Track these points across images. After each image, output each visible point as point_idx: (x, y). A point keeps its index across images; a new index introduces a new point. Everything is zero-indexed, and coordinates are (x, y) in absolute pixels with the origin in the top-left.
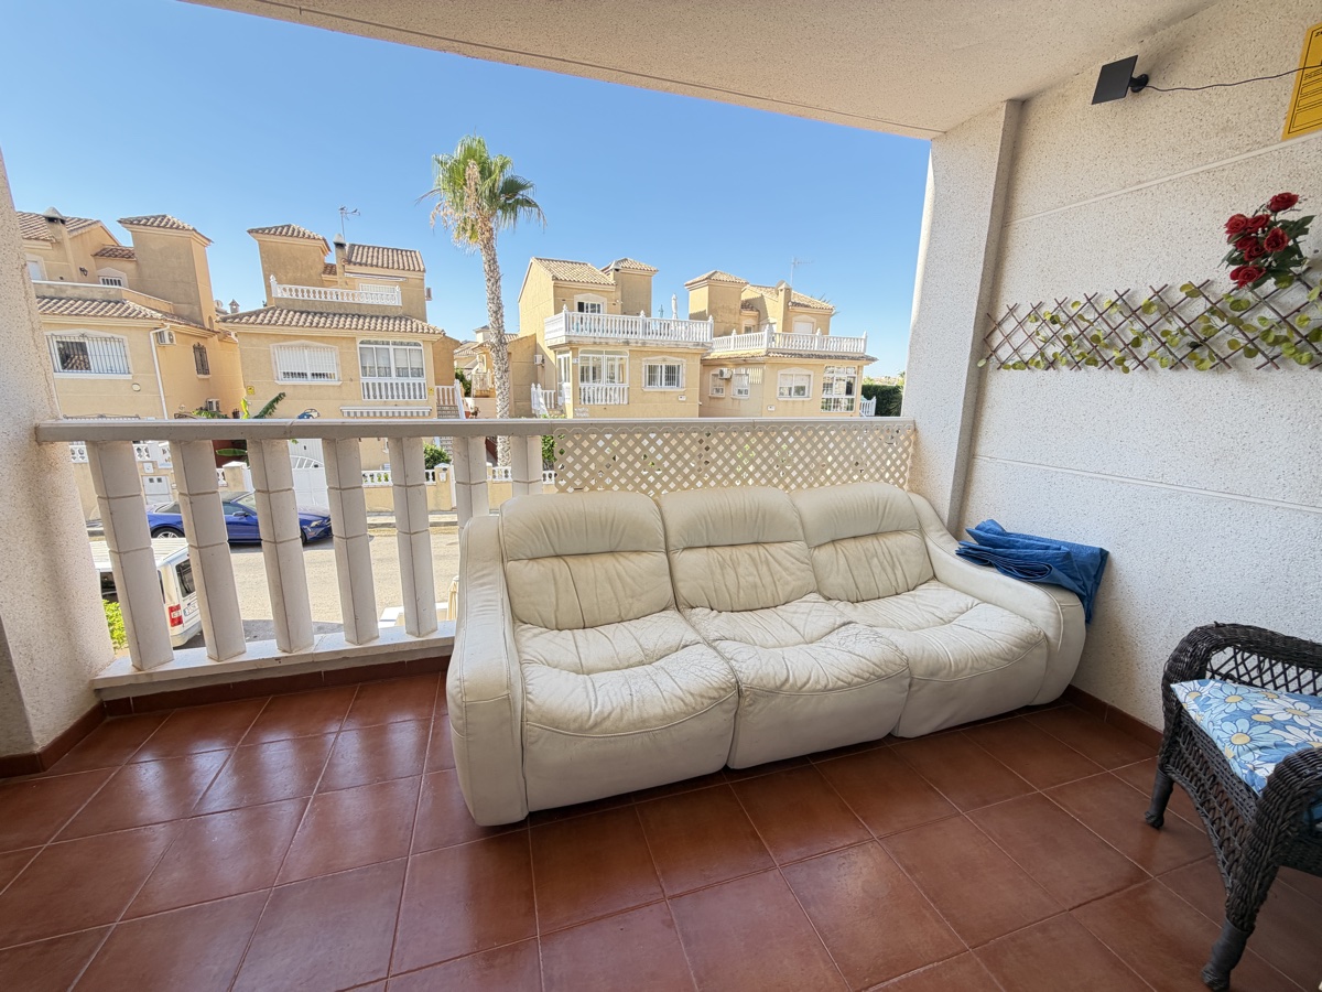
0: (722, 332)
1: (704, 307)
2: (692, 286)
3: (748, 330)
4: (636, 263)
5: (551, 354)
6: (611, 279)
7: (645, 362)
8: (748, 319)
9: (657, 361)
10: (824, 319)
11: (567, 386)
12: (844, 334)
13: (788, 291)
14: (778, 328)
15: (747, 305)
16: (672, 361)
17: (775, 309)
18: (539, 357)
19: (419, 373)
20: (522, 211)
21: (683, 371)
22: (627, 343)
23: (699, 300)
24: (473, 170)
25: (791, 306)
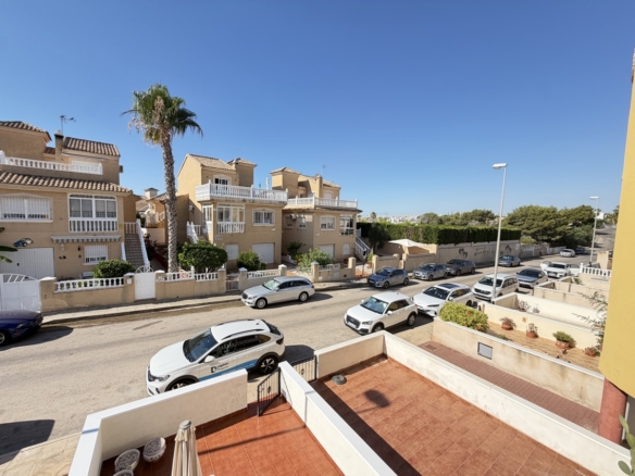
0: (291, 196)
1: (280, 184)
2: (274, 174)
3: (301, 196)
4: (245, 160)
5: (199, 206)
6: (233, 167)
7: (254, 211)
8: (301, 190)
9: (259, 210)
10: (336, 191)
11: (210, 224)
12: (347, 200)
13: (321, 179)
14: (317, 195)
15: (301, 184)
16: (268, 210)
17: (315, 187)
18: (191, 207)
19: (113, 215)
20: (189, 128)
21: (273, 216)
22: (244, 201)
23: (278, 181)
24: (160, 102)
25: (323, 186)
